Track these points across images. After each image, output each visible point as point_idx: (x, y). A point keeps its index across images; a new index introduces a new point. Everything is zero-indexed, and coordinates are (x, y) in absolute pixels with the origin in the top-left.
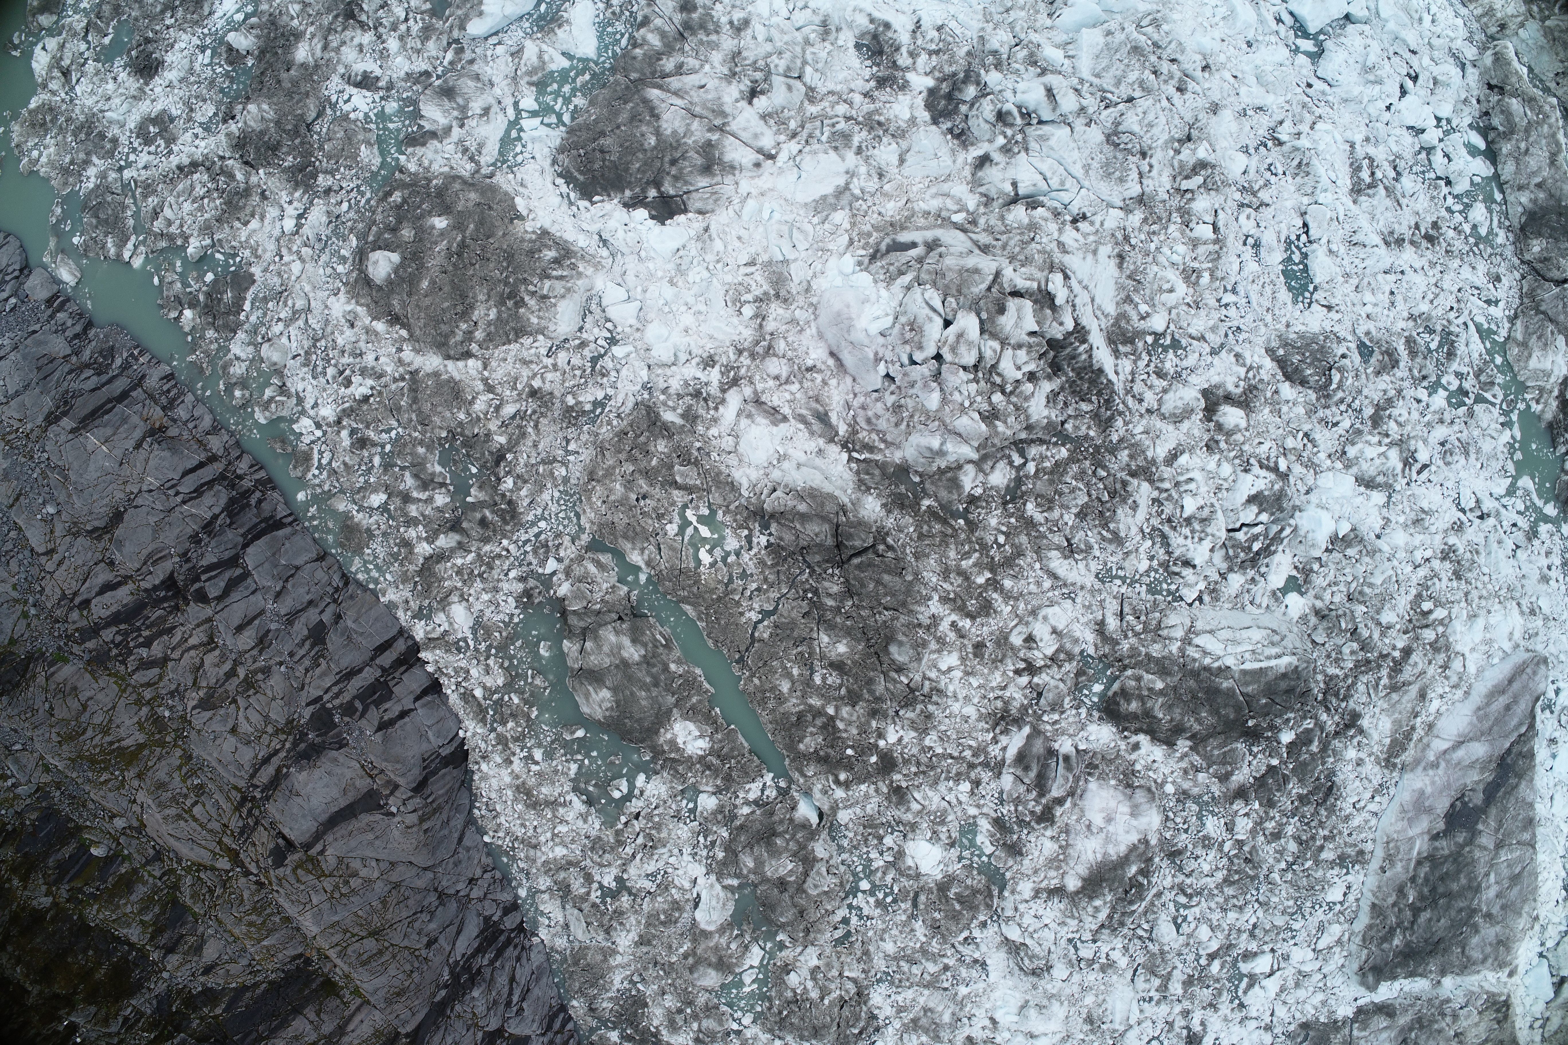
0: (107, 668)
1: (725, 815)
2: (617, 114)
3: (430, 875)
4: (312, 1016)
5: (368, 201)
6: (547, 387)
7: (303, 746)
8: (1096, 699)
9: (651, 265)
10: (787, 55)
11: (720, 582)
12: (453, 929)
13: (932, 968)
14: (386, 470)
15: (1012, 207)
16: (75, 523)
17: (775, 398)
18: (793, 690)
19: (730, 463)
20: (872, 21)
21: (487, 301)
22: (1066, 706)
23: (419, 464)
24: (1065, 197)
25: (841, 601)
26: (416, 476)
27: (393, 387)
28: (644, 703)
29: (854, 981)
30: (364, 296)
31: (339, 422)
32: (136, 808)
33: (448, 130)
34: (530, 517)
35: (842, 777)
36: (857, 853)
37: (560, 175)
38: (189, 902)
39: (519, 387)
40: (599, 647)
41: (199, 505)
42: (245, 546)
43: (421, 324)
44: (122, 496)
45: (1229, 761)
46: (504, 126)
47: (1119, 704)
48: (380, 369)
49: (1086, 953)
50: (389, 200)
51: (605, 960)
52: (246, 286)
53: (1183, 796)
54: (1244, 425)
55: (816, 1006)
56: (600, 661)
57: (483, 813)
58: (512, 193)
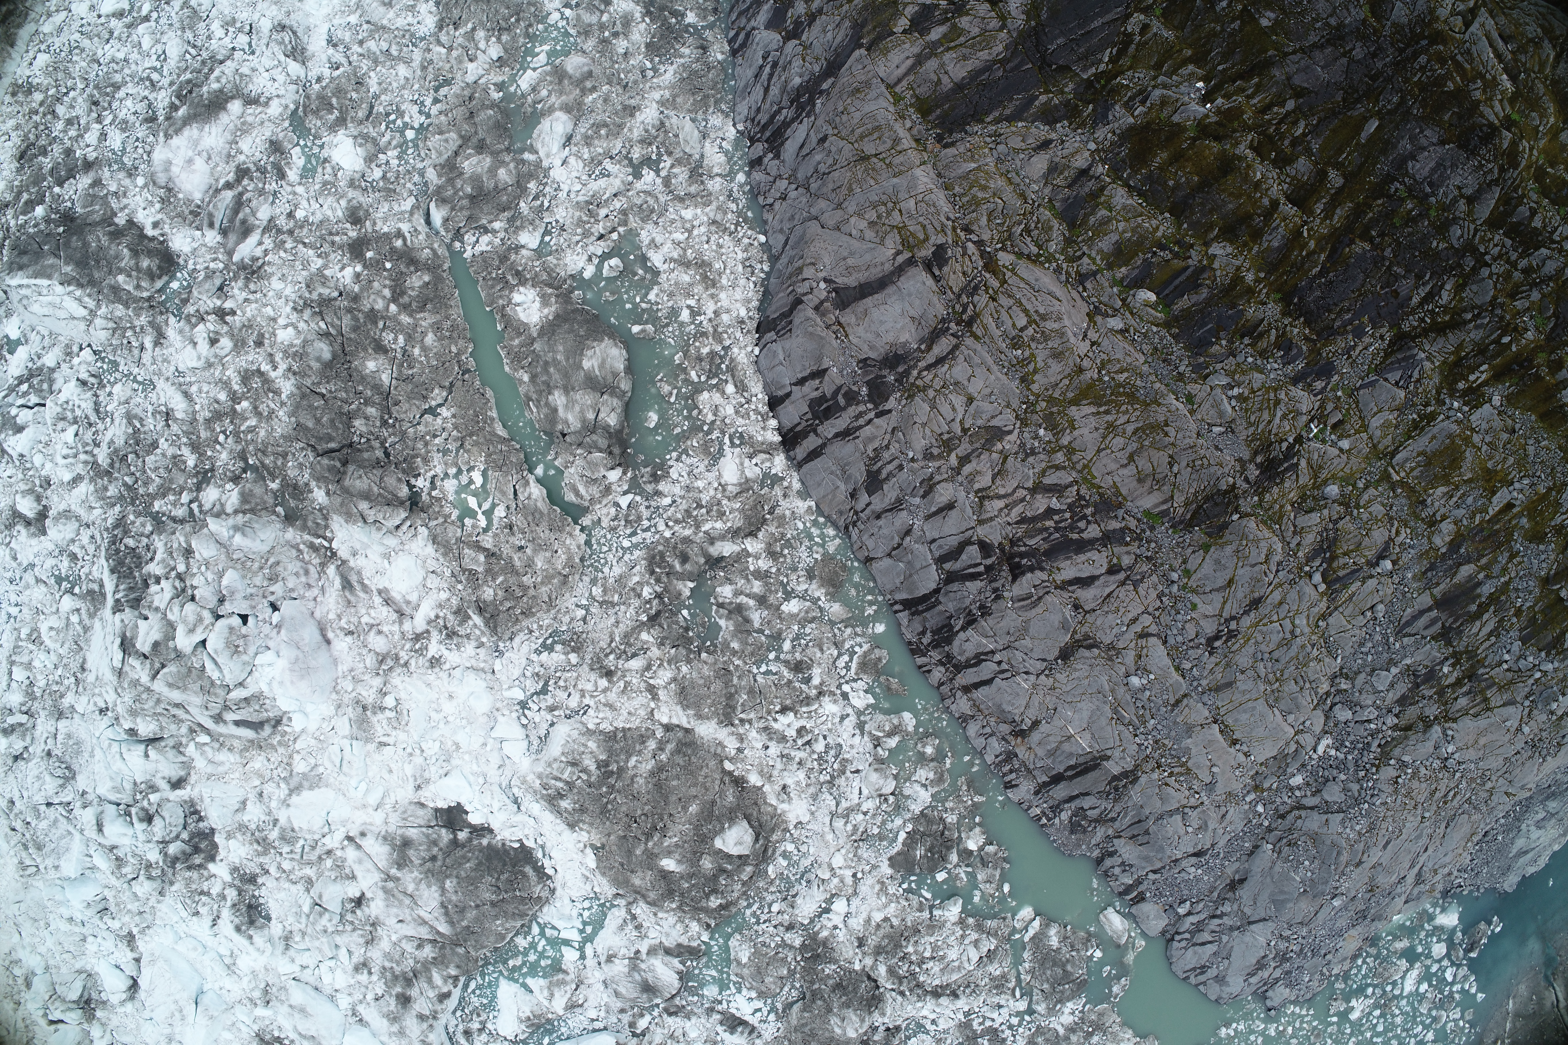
0: (1100, 495)
1: (515, 223)
2: (477, 919)
3: (814, 211)
4: (945, 80)
5: (749, 906)
6: (593, 676)
7: (900, 369)
8: (179, 275)
9: (475, 767)
10: (319, 928)
11: (468, 451)
12: (805, 151)
13: (372, 45)
14: (779, 634)
15: (151, 736)
16: (1111, 660)
17: (385, 614)
18: (424, 334)
19: (434, 562)
20: (250, 937)
21: (635, 776)
22: (202, 273)
23: (741, 632)
24: (110, 733)
25: (359, 409)
26: (747, 620)
27: (752, 715)
28: (561, 348)
29: (439, 43)
30: (768, 813)
31: (821, 694)
32: (1093, 335)
33: (651, 952)
34: (637, 553)
35: (399, 243)
36: (409, 167)
37: (549, 877)
38: (1055, 223)
39: (622, 684)
40: (582, 412)
41: (979, 646)
42: (937, 591)
43: (705, 770)
44: (1058, 675)
45: (91, 198)
46: (597, 940)
47: (159, 267)
48: (764, 736)
49: (243, 39)
50: (723, 901)
51: (674, 97)
52: (899, 858)
53: (131, 173)
54: (18, 497)
55: (481, 23)
56: (585, 398)
57: (759, 266)
58: (597, 873)
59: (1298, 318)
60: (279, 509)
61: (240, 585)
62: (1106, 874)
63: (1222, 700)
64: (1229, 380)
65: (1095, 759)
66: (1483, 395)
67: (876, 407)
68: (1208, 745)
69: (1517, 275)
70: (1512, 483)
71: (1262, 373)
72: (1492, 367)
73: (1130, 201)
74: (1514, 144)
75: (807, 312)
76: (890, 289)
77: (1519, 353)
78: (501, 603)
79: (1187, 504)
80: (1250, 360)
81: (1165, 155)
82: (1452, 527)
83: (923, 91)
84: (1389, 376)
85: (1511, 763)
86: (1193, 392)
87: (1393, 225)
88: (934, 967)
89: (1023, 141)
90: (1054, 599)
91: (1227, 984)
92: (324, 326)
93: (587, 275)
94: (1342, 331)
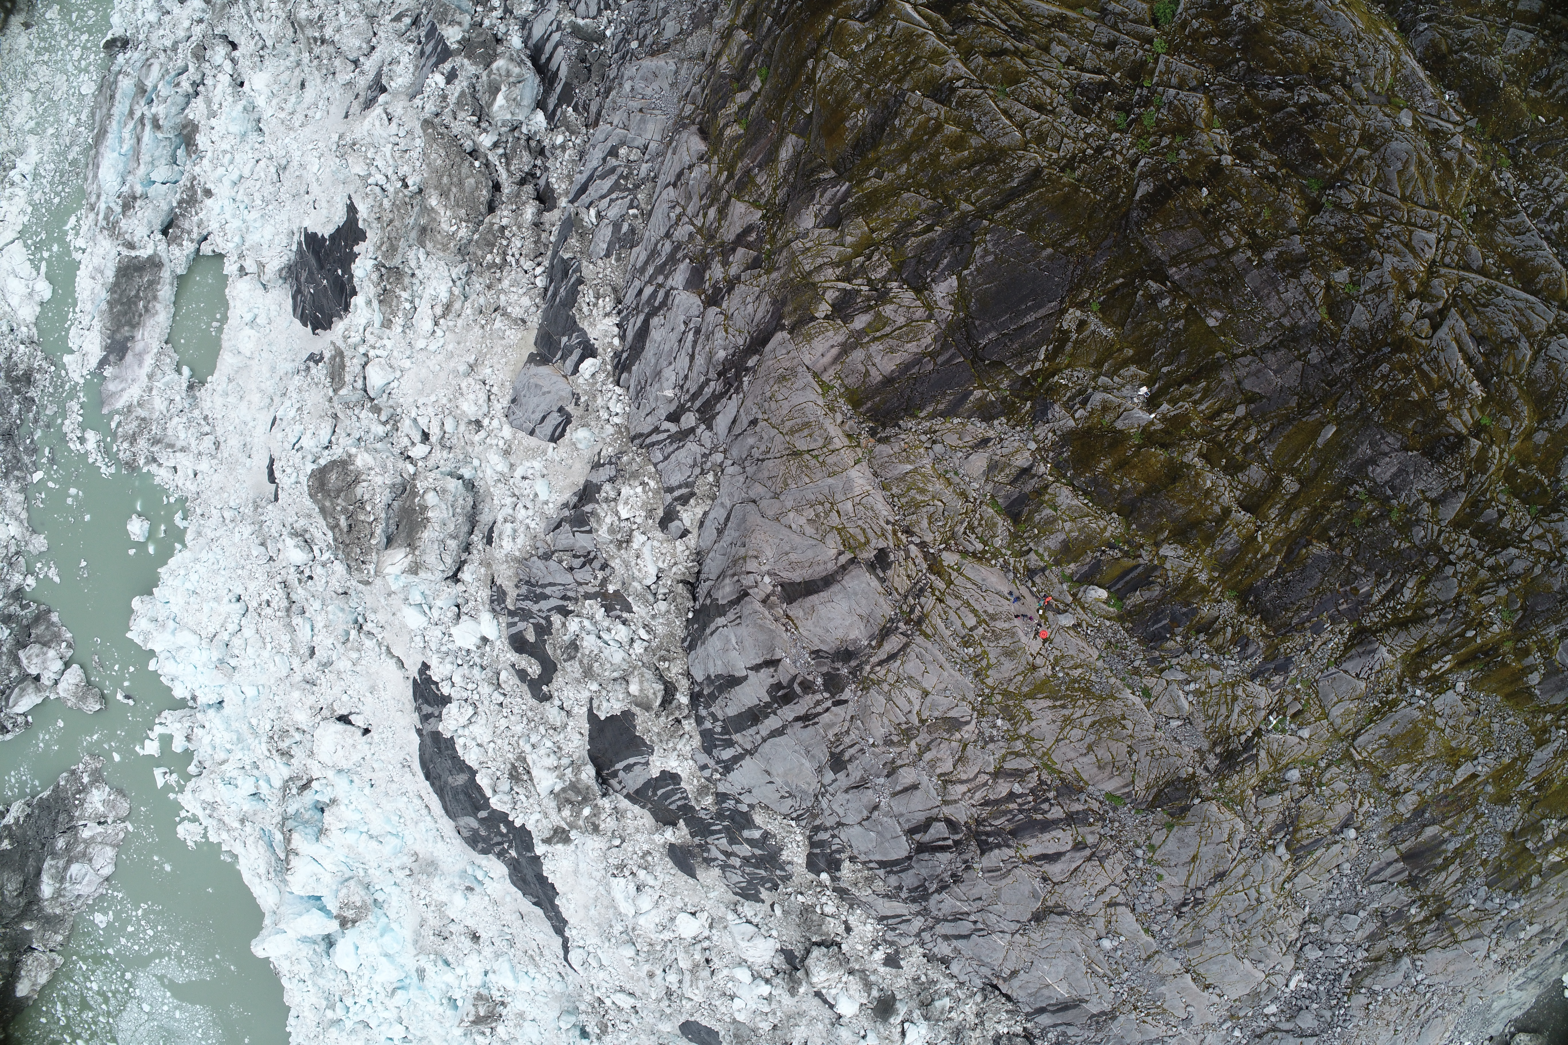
59: (1254, 615)
63: (1193, 954)
64: (1185, 676)
65: (1074, 1000)
66: (1447, 682)
67: (833, 696)
68: (1181, 991)
70: (1476, 758)
71: (1218, 668)
72: (1456, 657)
73: (1075, 502)
74: (1483, 450)
75: (754, 604)
76: (836, 588)
77: (1484, 644)
79: (1148, 788)
80: (1206, 656)
81: (1109, 462)
82: (1416, 798)
83: (852, 382)
84: (1349, 668)
85: (1482, 978)
86: (1150, 685)
87: (1353, 526)
89: (960, 439)
90: (1022, 873)
94: (1300, 628)
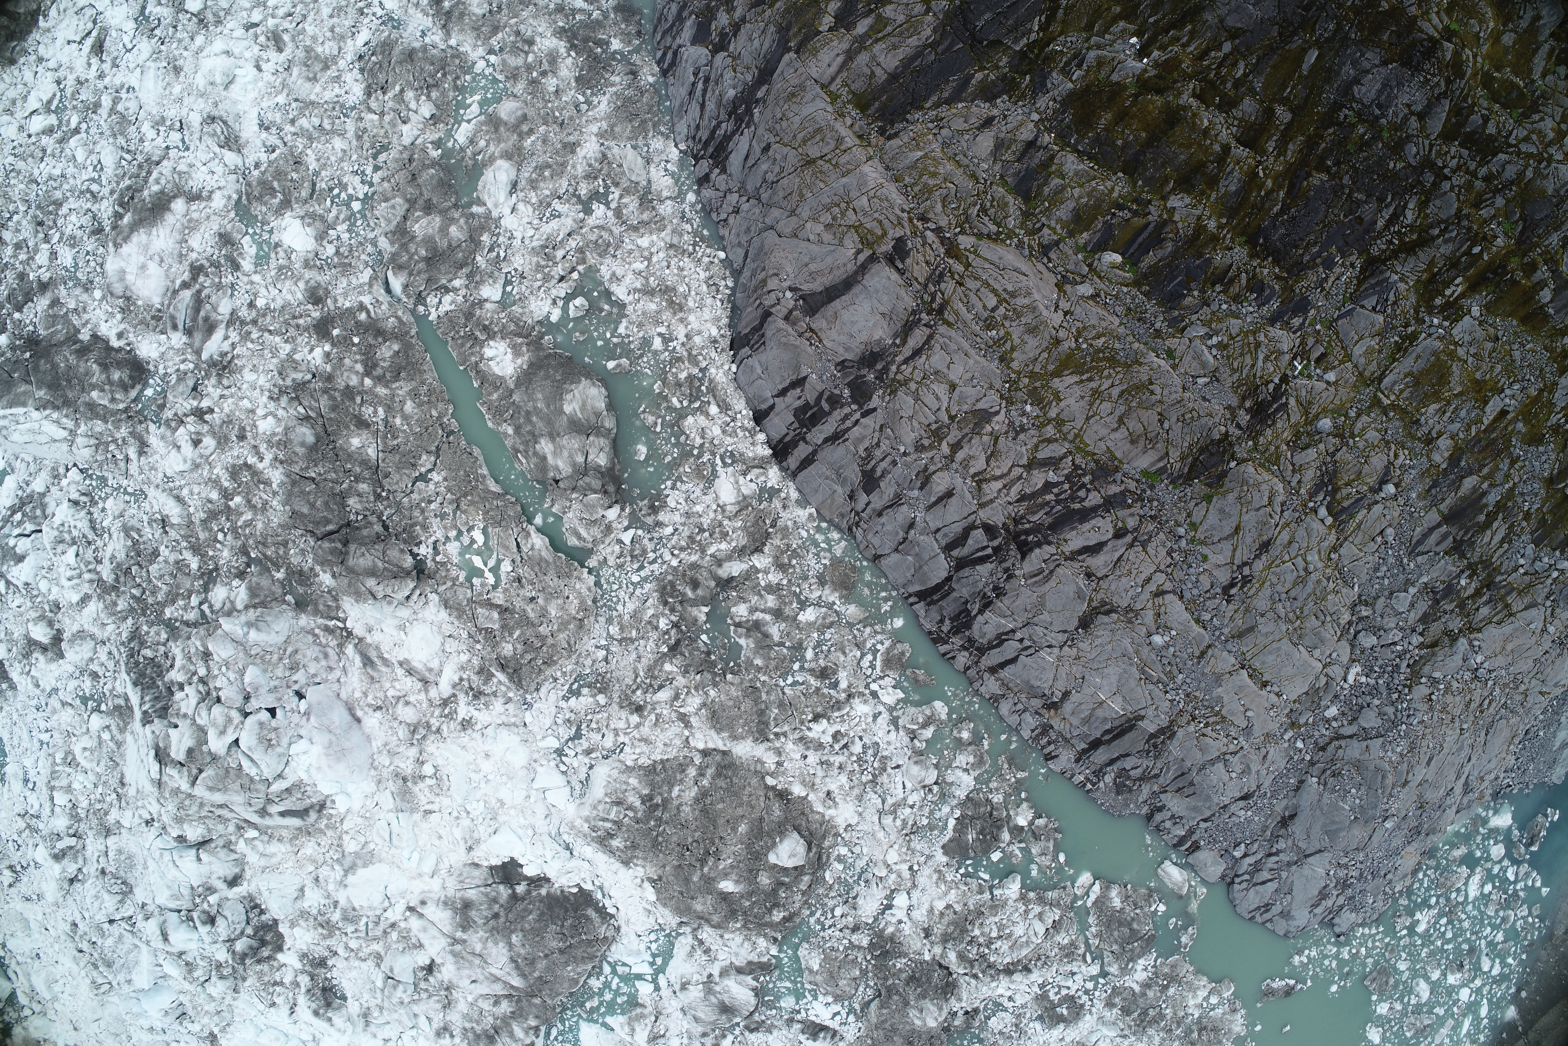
0: (1097, 462)
1: (475, 278)
2: (548, 969)
3: (768, 221)
4: (878, 72)
5: (812, 914)
6: (624, 714)
7: (879, 366)
9: (522, 821)
10: (395, 1000)
11: (464, 512)
12: (751, 162)
13: (303, 122)
14: (800, 644)
15: (200, 839)
16: (1130, 622)
17: (409, 684)
18: (402, 403)
19: (449, 626)
20: (330, 1020)
21: (681, 805)
22: (174, 376)
23: (762, 648)
24: (159, 843)
25: (351, 487)
26: (766, 636)
27: (786, 728)
28: (540, 396)
29: (370, 110)
30: (816, 822)
31: (850, 696)
32: (1064, 305)
33: (724, 973)
34: (648, 586)
35: (363, 316)
36: (360, 239)
37: (612, 916)
38: (1010, 199)
39: (653, 717)
40: (571, 456)
41: (999, 626)
42: (949, 579)
43: (748, 789)
44: (1081, 645)
45: (52, 319)
46: (669, 970)
47: (131, 377)
48: (801, 747)
49: (175, 137)
50: (786, 914)
51: (612, 127)
52: (952, 845)
53: (88, 287)
54: (30, 625)
55: (408, 83)
56: (571, 442)
57: (723, 283)
58: (658, 905)
59: (1266, 258)
60: (289, 598)
61: (262, 680)
62: (1158, 829)
63: (1246, 645)
64: (1206, 330)
65: (1129, 720)
66: (1462, 307)
67: (861, 407)
68: (1239, 691)
69: (1479, 184)
70: (1503, 391)
71: (1238, 318)
72: (1466, 279)
73: (1081, 167)
74: (1457, 54)
75: (777, 323)
76: (857, 289)
77: (1491, 261)
78: (522, 656)
79: (1183, 458)
80: (1224, 307)
81: (1109, 116)
82: (1449, 442)
83: (859, 86)
84: (1365, 302)
85: (1541, 663)
86: (1173, 347)
87: (1348, 153)
88: (1003, 946)
89: (966, 122)
90: (1066, 571)
91: (1293, 918)
92: (302, 411)
93: (554, 318)
94: (1312, 265)
